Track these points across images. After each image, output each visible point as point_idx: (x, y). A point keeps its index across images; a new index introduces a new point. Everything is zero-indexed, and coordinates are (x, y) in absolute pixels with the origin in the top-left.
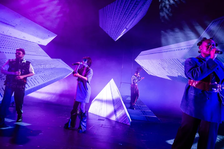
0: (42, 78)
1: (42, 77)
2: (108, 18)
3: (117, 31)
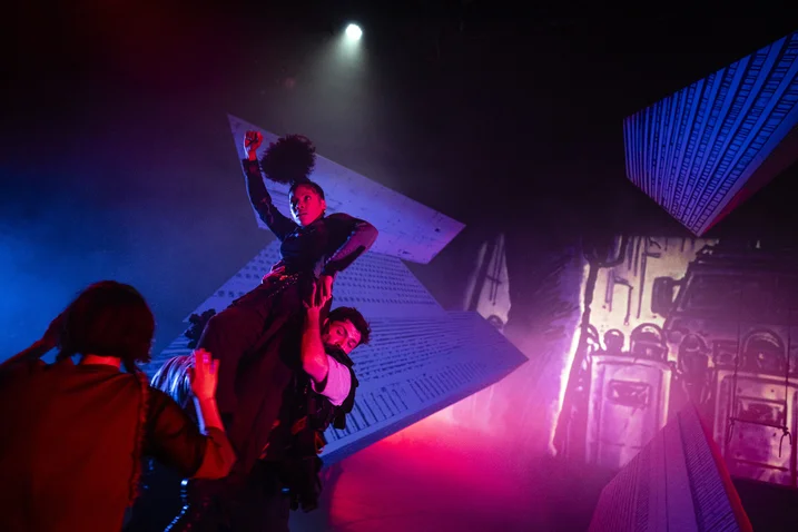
0: (417, 389)
1: (415, 385)
2: (664, 146)
3: (705, 197)
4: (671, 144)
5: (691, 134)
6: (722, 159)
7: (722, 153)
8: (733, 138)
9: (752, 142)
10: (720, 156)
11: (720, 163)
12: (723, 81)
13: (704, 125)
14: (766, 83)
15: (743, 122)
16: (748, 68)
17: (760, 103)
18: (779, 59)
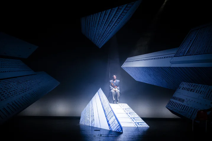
2: (91, 26)
4: (93, 26)
5: (98, 24)
6: (105, 31)
7: (105, 29)
8: (107, 27)
9: (112, 28)
10: (105, 30)
11: (105, 32)
12: (105, 13)
13: (101, 23)
14: (114, 16)
15: (110, 23)
16: (111, 12)
17: (113, 20)
18: (117, 11)
